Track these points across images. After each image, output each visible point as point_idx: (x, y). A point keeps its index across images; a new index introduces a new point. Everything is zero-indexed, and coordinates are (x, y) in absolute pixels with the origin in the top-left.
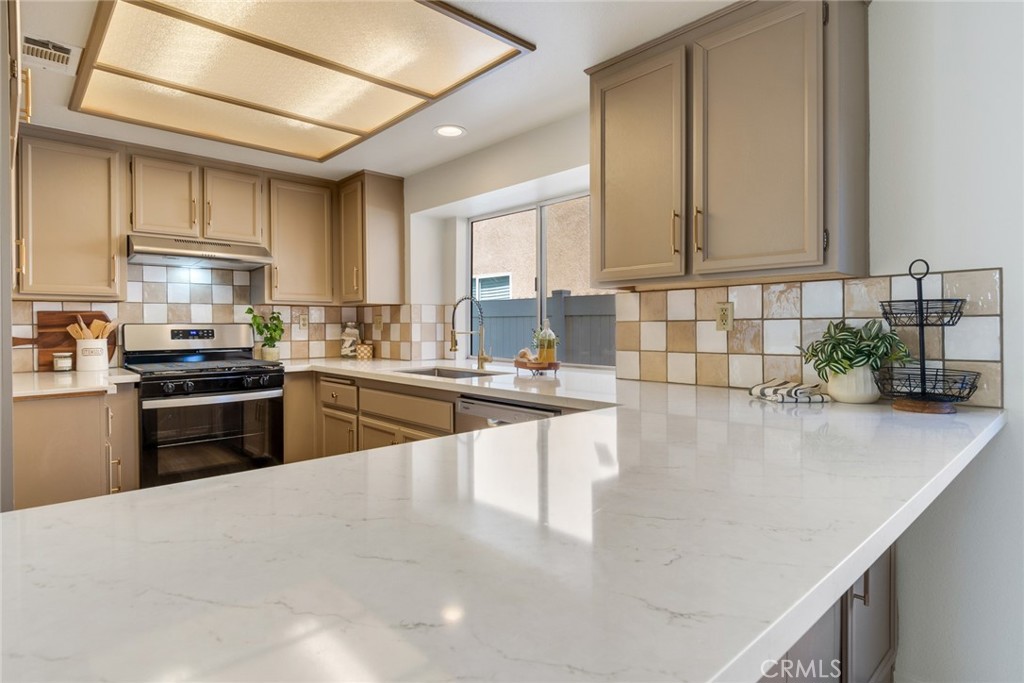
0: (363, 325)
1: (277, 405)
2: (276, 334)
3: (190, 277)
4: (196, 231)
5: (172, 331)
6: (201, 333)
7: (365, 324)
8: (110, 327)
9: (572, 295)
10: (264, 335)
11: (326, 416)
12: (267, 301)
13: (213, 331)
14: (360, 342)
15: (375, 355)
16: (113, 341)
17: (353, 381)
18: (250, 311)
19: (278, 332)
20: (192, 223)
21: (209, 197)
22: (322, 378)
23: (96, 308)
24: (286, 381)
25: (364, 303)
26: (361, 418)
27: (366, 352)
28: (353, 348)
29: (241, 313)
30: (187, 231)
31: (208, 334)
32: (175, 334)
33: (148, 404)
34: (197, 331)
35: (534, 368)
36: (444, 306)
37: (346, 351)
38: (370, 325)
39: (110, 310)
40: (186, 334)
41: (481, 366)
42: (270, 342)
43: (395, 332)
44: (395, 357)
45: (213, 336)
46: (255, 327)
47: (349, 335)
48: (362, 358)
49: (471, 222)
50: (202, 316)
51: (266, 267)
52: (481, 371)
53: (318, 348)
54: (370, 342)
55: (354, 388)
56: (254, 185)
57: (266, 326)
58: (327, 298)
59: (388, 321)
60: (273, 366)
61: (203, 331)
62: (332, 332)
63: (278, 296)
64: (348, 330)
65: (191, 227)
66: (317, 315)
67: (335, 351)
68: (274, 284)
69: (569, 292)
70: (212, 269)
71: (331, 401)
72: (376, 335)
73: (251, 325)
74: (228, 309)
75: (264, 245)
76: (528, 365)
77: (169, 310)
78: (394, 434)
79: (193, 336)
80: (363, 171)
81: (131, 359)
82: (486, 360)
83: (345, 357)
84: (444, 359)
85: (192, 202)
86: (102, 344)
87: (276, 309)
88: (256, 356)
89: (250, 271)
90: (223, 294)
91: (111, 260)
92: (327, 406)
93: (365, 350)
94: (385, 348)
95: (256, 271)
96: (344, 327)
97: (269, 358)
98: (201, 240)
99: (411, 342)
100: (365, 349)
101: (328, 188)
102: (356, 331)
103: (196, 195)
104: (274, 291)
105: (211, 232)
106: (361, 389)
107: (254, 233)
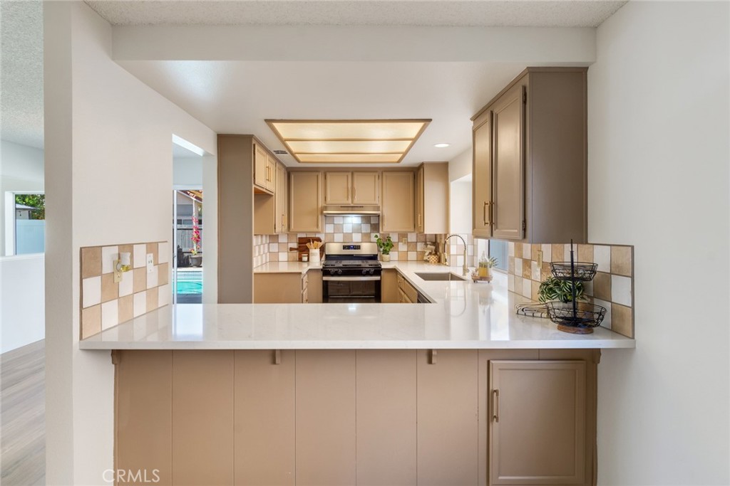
1: (378, 284)
2: (387, 248)
3: (352, 221)
4: (350, 202)
6: (355, 247)
7: (437, 243)
8: (320, 244)
10: (382, 248)
12: (381, 232)
13: (360, 246)
14: (434, 252)
16: (322, 249)
18: (377, 236)
19: (391, 247)
20: (348, 197)
21: (355, 186)
23: (317, 236)
24: (382, 273)
29: (373, 237)
30: (347, 202)
31: (358, 247)
32: (345, 247)
33: (325, 278)
34: (353, 246)
37: (425, 258)
38: (439, 244)
39: (322, 237)
40: (349, 247)
42: (386, 252)
45: (360, 248)
46: (378, 244)
47: (428, 249)
50: (356, 239)
51: (381, 215)
54: (438, 253)
56: (375, 176)
57: (384, 244)
58: (412, 230)
62: (421, 247)
63: (386, 230)
64: (429, 246)
65: (348, 200)
66: (412, 238)
68: (384, 224)
70: (361, 217)
74: (368, 235)
75: (380, 205)
77: (344, 236)
79: (352, 248)
80: (423, 162)
81: (328, 257)
83: (427, 261)
85: (348, 188)
86: (317, 251)
88: (379, 258)
89: (376, 218)
90: (366, 228)
91: (318, 217)
93: (433, 258)
94: (443, 259)
96: (426, 244)
97: (384, 260)
98: (352, 205)
100: (436, 257)
102: (433, 247)
103: (350, 185)
104: (384, 227)
105: (356, 201)
107: (375, 199)
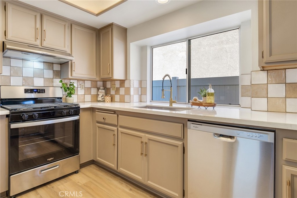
0: (106, 89)
3: (33, 65)
4: (38, 43)
5: (25, 90)
6: (39, 91)
7: (107, 88)
9: (179, 79)
10: (67, 92)
11: (98, 127)
12: (70, 77)
13: (44, 90)
14: (105, 95)
15: (112, 100)
17: (114, 112)
18: (61, 81)
19: (73, 91)
20: (36, 39)
21: (44, 28)
22: (96, 110)
24: (81, 112)
25: (112, 79)
26: (119, 129)
27: (109, 99)
28: (103, 98)
29: (57, 82)
30: (34, 42)
31: (42, 91)
32: (26, 91)
33: (13, 126)
34: (37, 90)
35: (206, 106)
36: (141, 81)
37: (100, 99)
38: (110, 88)
40: (32, 91)
41: (171, 105)
42: (70, 94)
43: (122, 91)
44: (122, 101)
45: (44, 92)
46: (63, 88)
47: (101, 92)
48: (107, 102)
49: (152, 48)
50: (39, 83)
51: (69, 62)
52: (171, 107)
53: (88, 98)
54: (110, 95)
55: (116, 115)
56: (65, 25)
57: (68, 88)
58: (94, 77)
59: (119, 86)
60: (75, 105)
61: (40, 89)
62: (94, 91)
63: (75, 75)
64: (100, 90)
65: (36, 41)
66: (88, 84)
67: (95, 99)
68: (73, 69)
69: (178, 78)
70: (44, 62)
71: (103, 121)
72: (113, 92)
73: (61, 87)
74: (52, 80)
75: (69, 52)
76: (203, 104)
77: (23, 79)
78: (141, 138)
79: (35, 92)
80: (113, 23)
81: (4, 102)
82: (174, 102)
83: (99, 101)
84: (141, 102)
85: (36, 29)
87: (71, 81)
88: (63, 101)
89: (61, 64)
90: (49, 74)
92: (98, 122)
94: (117, 98)
95: (64, 64)
96: (98, 89)
97: (69, 102)
98: (40, 47)
99: (130, 95)
100: (109, 98)
101: (95, 31)
102: (104, 91)
103: (38, 25)
104: (73, 72)
105: (45, 44)
106: (120, 116)
107: (65, 47)
